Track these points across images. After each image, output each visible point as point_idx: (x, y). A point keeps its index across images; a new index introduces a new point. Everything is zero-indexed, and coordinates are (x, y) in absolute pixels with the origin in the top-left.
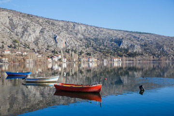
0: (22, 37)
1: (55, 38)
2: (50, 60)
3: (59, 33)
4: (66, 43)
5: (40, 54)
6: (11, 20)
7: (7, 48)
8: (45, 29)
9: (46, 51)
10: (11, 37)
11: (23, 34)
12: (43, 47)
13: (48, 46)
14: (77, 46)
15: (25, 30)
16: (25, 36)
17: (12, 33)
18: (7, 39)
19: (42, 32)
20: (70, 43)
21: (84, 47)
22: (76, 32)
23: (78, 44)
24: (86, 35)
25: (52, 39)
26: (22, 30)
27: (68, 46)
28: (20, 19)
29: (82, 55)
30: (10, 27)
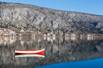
0: (32, 22)
1: (52, 22)
2: (45, 35)
3: (56, 19)
4: (59, 25)
5: (40, 32)
6: (28, 13)
7: (23, 28)
8: (47, 17)
9: (44, 30)
10: (27, 22)
11: (33, 20)
12: (43, 28)
13: (47, 27)
14: (66, 26)
15: (35, 18)
16: (34, 21)
17: (28, 20)
18: (24, 23)
19: (45, 19)
20: (62, 25)
21: (71, 27)
22: (68, 18)
23: (67, 25)
24: (75, 20)
25: (50, 23)
26: (33, 18)
27: (60, 27)
28: (33, 12)
29: (68, 32)
30: (27, 17)
